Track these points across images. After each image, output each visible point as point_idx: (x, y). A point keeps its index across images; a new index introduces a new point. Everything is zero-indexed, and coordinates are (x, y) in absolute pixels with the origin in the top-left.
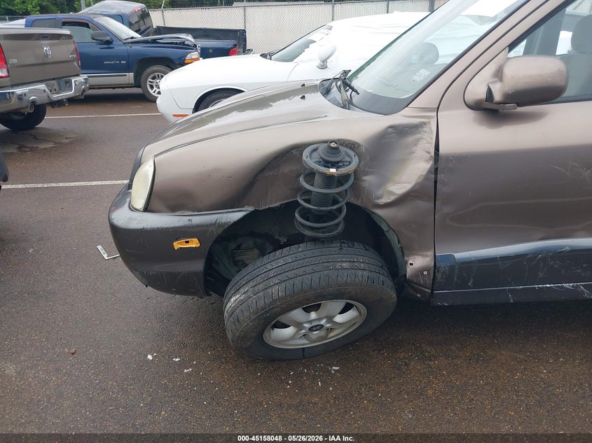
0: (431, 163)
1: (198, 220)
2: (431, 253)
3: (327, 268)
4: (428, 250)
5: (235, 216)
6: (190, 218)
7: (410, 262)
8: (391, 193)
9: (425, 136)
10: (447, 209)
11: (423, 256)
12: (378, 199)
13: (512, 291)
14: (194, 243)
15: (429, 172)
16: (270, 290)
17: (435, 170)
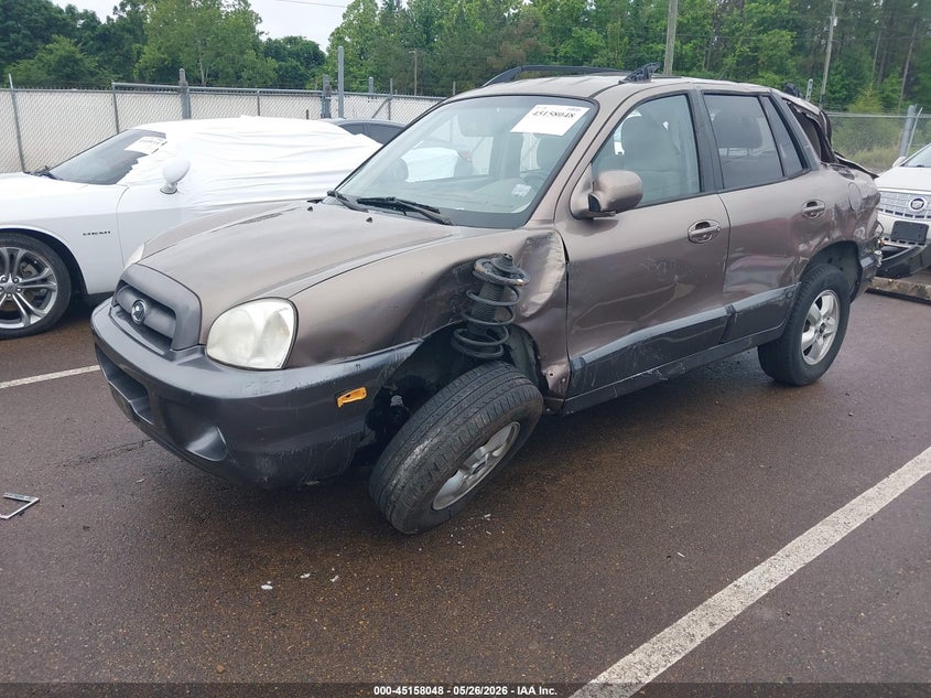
0: (564, 269)
1: (367, 363)
2: (565, 359)
3: (511, 387)
4: (562, 357)
5: (407, 350)
6: (358, 362)
7: (550, 372)
8: (534, 304)
9: (553, 245)
10: (576, 313)
11: (559, 364)
12: (525, 310)
13: (616, 386)
14: (359, 394)
15: (563, 279)
16: (472, 421)
17: (567, 276)
